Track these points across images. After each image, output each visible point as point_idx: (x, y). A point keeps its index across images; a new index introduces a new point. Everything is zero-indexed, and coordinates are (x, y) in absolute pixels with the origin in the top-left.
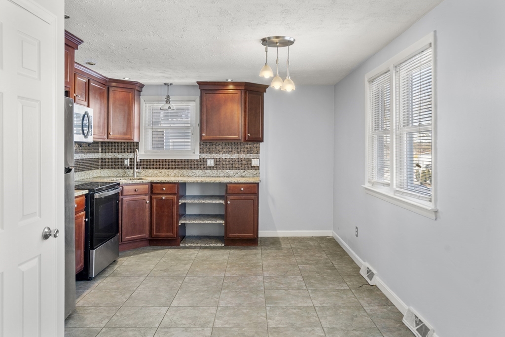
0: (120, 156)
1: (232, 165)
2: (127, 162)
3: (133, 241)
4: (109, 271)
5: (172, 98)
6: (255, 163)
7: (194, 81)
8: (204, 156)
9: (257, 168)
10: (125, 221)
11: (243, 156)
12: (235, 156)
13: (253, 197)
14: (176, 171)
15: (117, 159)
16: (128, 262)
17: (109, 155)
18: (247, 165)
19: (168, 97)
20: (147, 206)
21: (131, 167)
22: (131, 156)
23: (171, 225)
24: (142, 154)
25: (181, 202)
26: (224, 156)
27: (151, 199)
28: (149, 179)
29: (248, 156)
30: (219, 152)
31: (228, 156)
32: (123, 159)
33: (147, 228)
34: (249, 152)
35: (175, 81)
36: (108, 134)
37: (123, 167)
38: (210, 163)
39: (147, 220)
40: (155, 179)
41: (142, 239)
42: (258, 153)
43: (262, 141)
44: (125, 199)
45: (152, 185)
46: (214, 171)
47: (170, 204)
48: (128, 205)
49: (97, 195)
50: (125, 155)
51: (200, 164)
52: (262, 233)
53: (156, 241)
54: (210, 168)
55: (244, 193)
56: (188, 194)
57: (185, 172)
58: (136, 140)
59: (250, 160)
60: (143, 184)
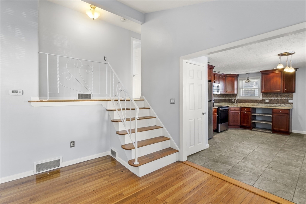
0: (231, 98)
1: (278, 102)
2: (233, 100)
3: (234, 125)
4: (225, 132)
5: (250, 78)
6: (290, 101)
7: (259, 71)
8: (264, 98)
9: (292, 103)
10: (231, 118)
11: (283, 98)
12: (280, 98)
13: (286, 115)
14: (251, 104)
15: (229, 99)
16: (230, 131)
17: (227, 98)
18: (286, 102)
19: (248, 78)
20: (239, 115)
21: (234, 102)
22: (234, 98)
23: (248, 122)
24: (238, 98)
25: (252, 114)
26: (274, 99)
27: (241, 113)
28: (240, 106)
29: (287, 98)
30: (271, 97)
31: (276, 99)
32: (232, 99)
33: (239, 122)
34: (287, 97)
35: (250, 72)
36: (226, 91)
37: (232, 102)
38: (267, 101)
39: (239, 119)
41: (237, 125)
42: (292, 97)
43: (295, 92)
44: (231, 112)
45: (241, 107)
46: (269, 104)
47: (247, 115)
48: (232, 114)
49: (221, 109)
50: (232, 98)
51: (262, 101)
52: (293, 131)
53: (242, 127)
54: (267, 103)
55: (281, 113)
56: (257, 112)
57: (256, 104)
58: (236, 93)
59: (288, 100)
60: (238, 107)
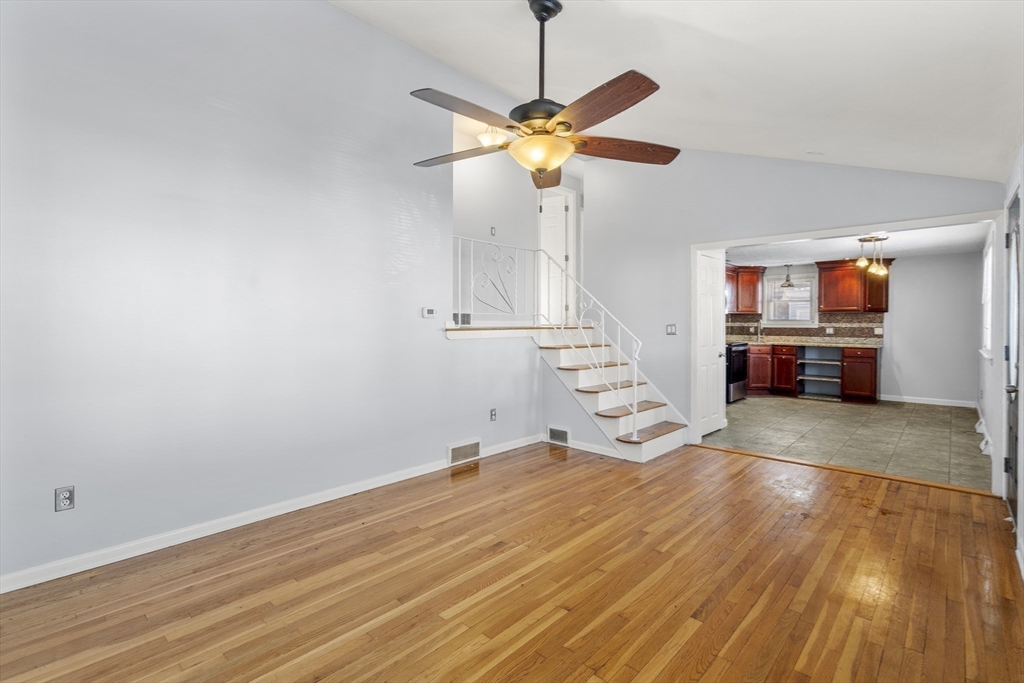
0: (746, 325)
1: (852, 333)
2: (752, 330)
3: (758, 389)
4: (741, 402)
5: (792, 276)
6: (878, 331)
7: (813, 262)
8: (823, 325)
9: (881, 336)
10: (751, 372)
11: (864, 325)
12: (856, 325)
13: (870, 360)
14: (795, 338)
15: (743, 327)
16: (751, 400)
17: (737, 324)
18: (870, 333)
19: (788, 276)
20: (770, 364)
21: (756, 334)
22: (756, 324)
23: (789, 380)
24: (764, 323)
25: (799, 362)
26: (844, 325)
27: (773, 358)
28: (771, 343)
29: (870, 325)
30: (838, 321)
31: (849, 325)
32: (749, 328)
33: (769, 380)
34: (871, 322)
35: (794, 263)
36: (738, 308)
37: (749, 334)
38: (830, 331)
39: (770, 374)
40: (776, 343)
41: (764, 389)
42: (882, 322)
43: (887, 311)
44: (752, 356)
45: (773, 346)
46: (834, 339)
47: (788, 363)
48: (754, 362)
49: (734, 349)
50: (750, 324)
51: (820, 332)
52: (883, 397)
53: (774, 391)
54: (829, 335)
55: (860, 357)
56: (806, 357)
57: (804, 338)
58: (760, 312)
59: (872, 329)
60: (766, 345)
